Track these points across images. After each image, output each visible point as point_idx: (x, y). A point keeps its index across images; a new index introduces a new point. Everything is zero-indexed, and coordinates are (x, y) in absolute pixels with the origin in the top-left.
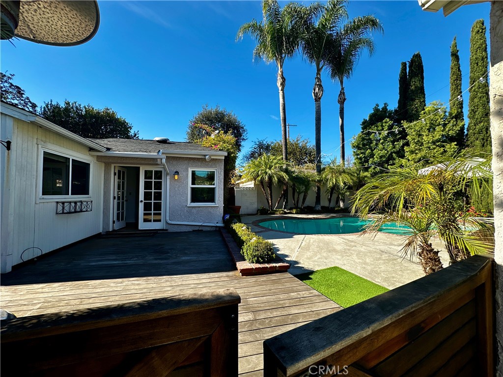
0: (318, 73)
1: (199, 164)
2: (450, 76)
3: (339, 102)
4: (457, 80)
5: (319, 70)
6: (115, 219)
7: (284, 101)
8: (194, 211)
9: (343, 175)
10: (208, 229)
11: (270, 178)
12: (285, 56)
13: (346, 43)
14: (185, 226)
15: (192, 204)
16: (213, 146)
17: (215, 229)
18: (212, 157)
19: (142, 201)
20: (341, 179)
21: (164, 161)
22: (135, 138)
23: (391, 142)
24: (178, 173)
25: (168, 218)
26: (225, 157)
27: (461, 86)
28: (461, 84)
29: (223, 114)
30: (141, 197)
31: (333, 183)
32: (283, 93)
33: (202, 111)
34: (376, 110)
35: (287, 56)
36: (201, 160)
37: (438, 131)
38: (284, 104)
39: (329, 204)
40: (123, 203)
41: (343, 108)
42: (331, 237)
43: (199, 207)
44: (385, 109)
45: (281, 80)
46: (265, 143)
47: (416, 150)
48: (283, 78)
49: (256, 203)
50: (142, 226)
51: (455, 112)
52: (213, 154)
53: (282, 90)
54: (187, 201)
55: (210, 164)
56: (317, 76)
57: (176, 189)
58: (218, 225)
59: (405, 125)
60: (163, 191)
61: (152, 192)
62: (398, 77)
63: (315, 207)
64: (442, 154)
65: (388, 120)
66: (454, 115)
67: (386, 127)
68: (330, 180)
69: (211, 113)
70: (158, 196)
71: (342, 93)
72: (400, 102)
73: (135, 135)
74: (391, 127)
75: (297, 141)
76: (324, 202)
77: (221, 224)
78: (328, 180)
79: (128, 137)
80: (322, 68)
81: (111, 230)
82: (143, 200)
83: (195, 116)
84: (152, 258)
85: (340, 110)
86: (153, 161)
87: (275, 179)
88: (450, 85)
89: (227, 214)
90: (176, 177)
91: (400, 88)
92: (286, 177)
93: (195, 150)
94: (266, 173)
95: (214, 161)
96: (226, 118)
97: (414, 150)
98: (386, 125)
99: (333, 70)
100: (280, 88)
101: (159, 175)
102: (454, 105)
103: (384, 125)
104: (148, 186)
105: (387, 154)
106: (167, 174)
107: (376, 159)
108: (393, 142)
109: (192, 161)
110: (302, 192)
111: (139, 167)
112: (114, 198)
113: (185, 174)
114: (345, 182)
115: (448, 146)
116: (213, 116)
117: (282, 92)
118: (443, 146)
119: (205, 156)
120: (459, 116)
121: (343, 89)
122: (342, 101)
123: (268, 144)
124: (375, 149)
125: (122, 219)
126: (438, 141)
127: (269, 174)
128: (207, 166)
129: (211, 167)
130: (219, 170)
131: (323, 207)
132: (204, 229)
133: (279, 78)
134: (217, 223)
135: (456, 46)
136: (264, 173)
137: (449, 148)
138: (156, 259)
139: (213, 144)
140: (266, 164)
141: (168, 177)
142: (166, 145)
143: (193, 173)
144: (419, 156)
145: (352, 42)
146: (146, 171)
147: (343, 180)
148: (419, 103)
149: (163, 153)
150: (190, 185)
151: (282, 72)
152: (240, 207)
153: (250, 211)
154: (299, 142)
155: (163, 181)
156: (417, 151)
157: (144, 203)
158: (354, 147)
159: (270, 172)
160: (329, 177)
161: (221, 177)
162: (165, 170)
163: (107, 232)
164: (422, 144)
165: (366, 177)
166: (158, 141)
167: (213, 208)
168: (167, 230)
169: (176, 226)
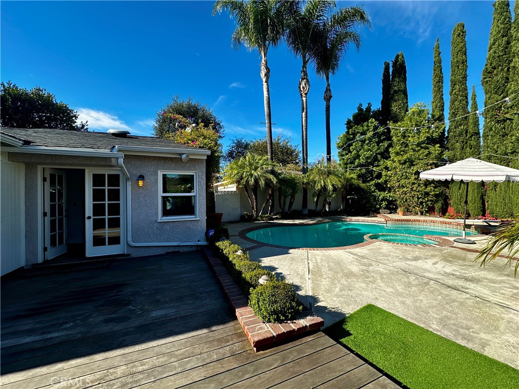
0: (304, 66)
1: (173, 165)
2: (433, 77)
3: (325, 99)
4: (439, 82)
5: (305, 63)
6: (48, 244)
7: (269, 94)
8: (167, 227)
9: (332, 177)
10: (187, 249)
11: (256, 181)
12: (269, 43)
13: (332, 36)
14: (155, 248)
15: (164, 218)
16: (189, 142)
17: (195, 249)
18: (191, 157)
19: (89, 218)
20: (329, 181)
21: (121, 161)
22: (82, 130)
23: (376, 142)
24: (143, 177)
25: (130, 239)
26: (208, 156)
27: (442, 88)
28: (442, 86)
29: (196, 108)
30: (89, 211)
31: (321, 186)
32: (268, 85)
33: (172, 103)
34: (360, 109)
35: (271, 44)
36: (175, 160)
37: (424, 133)
38: (269, 98)
39: (316, 207)
40: (61, 221)
41: (329, 106)
42: (336, 251)
43: (174, 222)
44: (368, 109)
45: (265, 70)
46: (243, 141)
47: (402, 151)
48: (267, 68)
49: (239, 209)
50: (92, 251)
51: (437, 114)
52: (192, 152)
53: (266, 82)
54: (157, 214)
55: (188, 165)
56: (303, 69)
57: (141, 199)
58: (199, 243)
59: (391, 125)
60: (121, 202)
61: (105, 204)
62: (382, 77)
63: (301, 211)
64: (427, 155)
65: (374, 120)
66: (437, 117)
67: (372, 127)
68: (318, 182)
69: (183, 106)
70: (115, 209)
71: (328, 90)
72: (383, 102)
73: (83, 126)
74: (376, 128)
75: (278, 140)
76: (311, 206)
77: (203, 243)
78: (316, 182)
79: (72, 128)
80: (308, 60)
81: (40, 260)
82: (92, 216)
83: (163, 108)
84: (101, 318)
85: (326, 108)
86: (104, 161)
87: (262, 182)
88: (433, 87)
89: (212, 229)
90: (141, 183)
91: (383, 88)
92: (274, 180)
93: (166, 147)
94: (251, 175)
95: (193, 162)
96: (200, 113)
97: (399, 151)
98: (371, 126)
99: (318, 64)
100: (264, 80)
101: (114, 180)
102: (436, 107)
103: (370, 125)
104: (98, 195)
105: (372, 155)
106: (127, 179)
107: (362, 160)
108: (378, 143)
109: (162, 161)
110: (289, 195)
111: (84, 170)
112: (45, 214)
113: (152, 178)
114: (333, 184)
115: (432, 148)
116: (186, 109)
117: (266, 84)
118: (428, 148)
119: (181, 154)
120: (441, 119)
121: (329, 85)
122: (328, 98)
123: (246, 143)
124: (360, 150)
125: (61, 242)
126: (423, 142)
127: (255, 176)
128: (183, 168)
129: (189, 169)
130: (200, 174)
131: (309, 211)
132: (181, 250)
133: (263, 67)
134: (199, 241)
135: (439, 47)
136: (250, 175)
137: (433, 150)
138: (107, 321)
139: (189, 140)
140: (251, 165)
141: (129, 183)
142: (125, 140)
143: (164, 177)
144: (405, 157)
145: (338, 35)
146: (94, 176)
147: (331, 182)
148: (402, 104)
149: (119, 151)
150: (161, 193)
151: (266, 61)
152: (222, 214)
153: (232, 218)
154: (280, 141)
155: (121, 188)
156: (402, 153)
157: (94, 220)
158: (339, 147)
159: (256, 174)
160: (317, 178)
161: (202, 182)
162: (124, 174)
163: (33, 265)
164: (407, 146)
165: (352, 178)
166: (114, 134)
167: (193, 223)
168: (129, 255)
169: (142, 249)
